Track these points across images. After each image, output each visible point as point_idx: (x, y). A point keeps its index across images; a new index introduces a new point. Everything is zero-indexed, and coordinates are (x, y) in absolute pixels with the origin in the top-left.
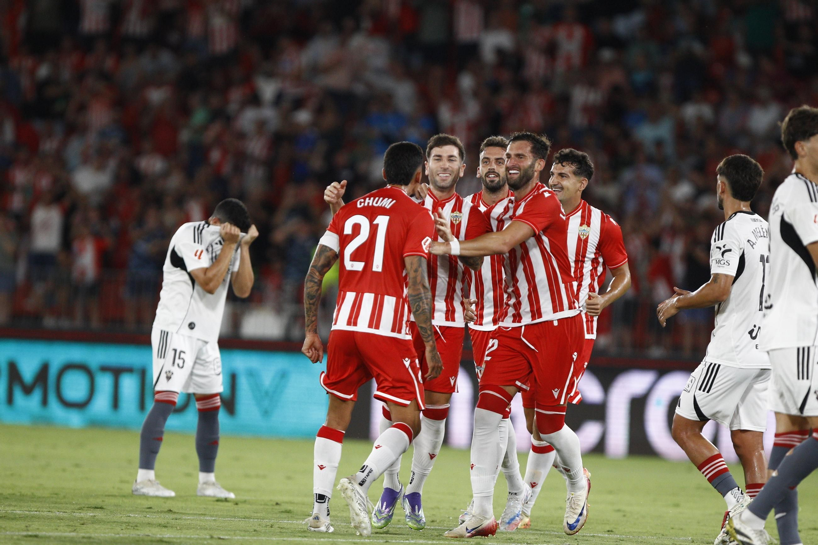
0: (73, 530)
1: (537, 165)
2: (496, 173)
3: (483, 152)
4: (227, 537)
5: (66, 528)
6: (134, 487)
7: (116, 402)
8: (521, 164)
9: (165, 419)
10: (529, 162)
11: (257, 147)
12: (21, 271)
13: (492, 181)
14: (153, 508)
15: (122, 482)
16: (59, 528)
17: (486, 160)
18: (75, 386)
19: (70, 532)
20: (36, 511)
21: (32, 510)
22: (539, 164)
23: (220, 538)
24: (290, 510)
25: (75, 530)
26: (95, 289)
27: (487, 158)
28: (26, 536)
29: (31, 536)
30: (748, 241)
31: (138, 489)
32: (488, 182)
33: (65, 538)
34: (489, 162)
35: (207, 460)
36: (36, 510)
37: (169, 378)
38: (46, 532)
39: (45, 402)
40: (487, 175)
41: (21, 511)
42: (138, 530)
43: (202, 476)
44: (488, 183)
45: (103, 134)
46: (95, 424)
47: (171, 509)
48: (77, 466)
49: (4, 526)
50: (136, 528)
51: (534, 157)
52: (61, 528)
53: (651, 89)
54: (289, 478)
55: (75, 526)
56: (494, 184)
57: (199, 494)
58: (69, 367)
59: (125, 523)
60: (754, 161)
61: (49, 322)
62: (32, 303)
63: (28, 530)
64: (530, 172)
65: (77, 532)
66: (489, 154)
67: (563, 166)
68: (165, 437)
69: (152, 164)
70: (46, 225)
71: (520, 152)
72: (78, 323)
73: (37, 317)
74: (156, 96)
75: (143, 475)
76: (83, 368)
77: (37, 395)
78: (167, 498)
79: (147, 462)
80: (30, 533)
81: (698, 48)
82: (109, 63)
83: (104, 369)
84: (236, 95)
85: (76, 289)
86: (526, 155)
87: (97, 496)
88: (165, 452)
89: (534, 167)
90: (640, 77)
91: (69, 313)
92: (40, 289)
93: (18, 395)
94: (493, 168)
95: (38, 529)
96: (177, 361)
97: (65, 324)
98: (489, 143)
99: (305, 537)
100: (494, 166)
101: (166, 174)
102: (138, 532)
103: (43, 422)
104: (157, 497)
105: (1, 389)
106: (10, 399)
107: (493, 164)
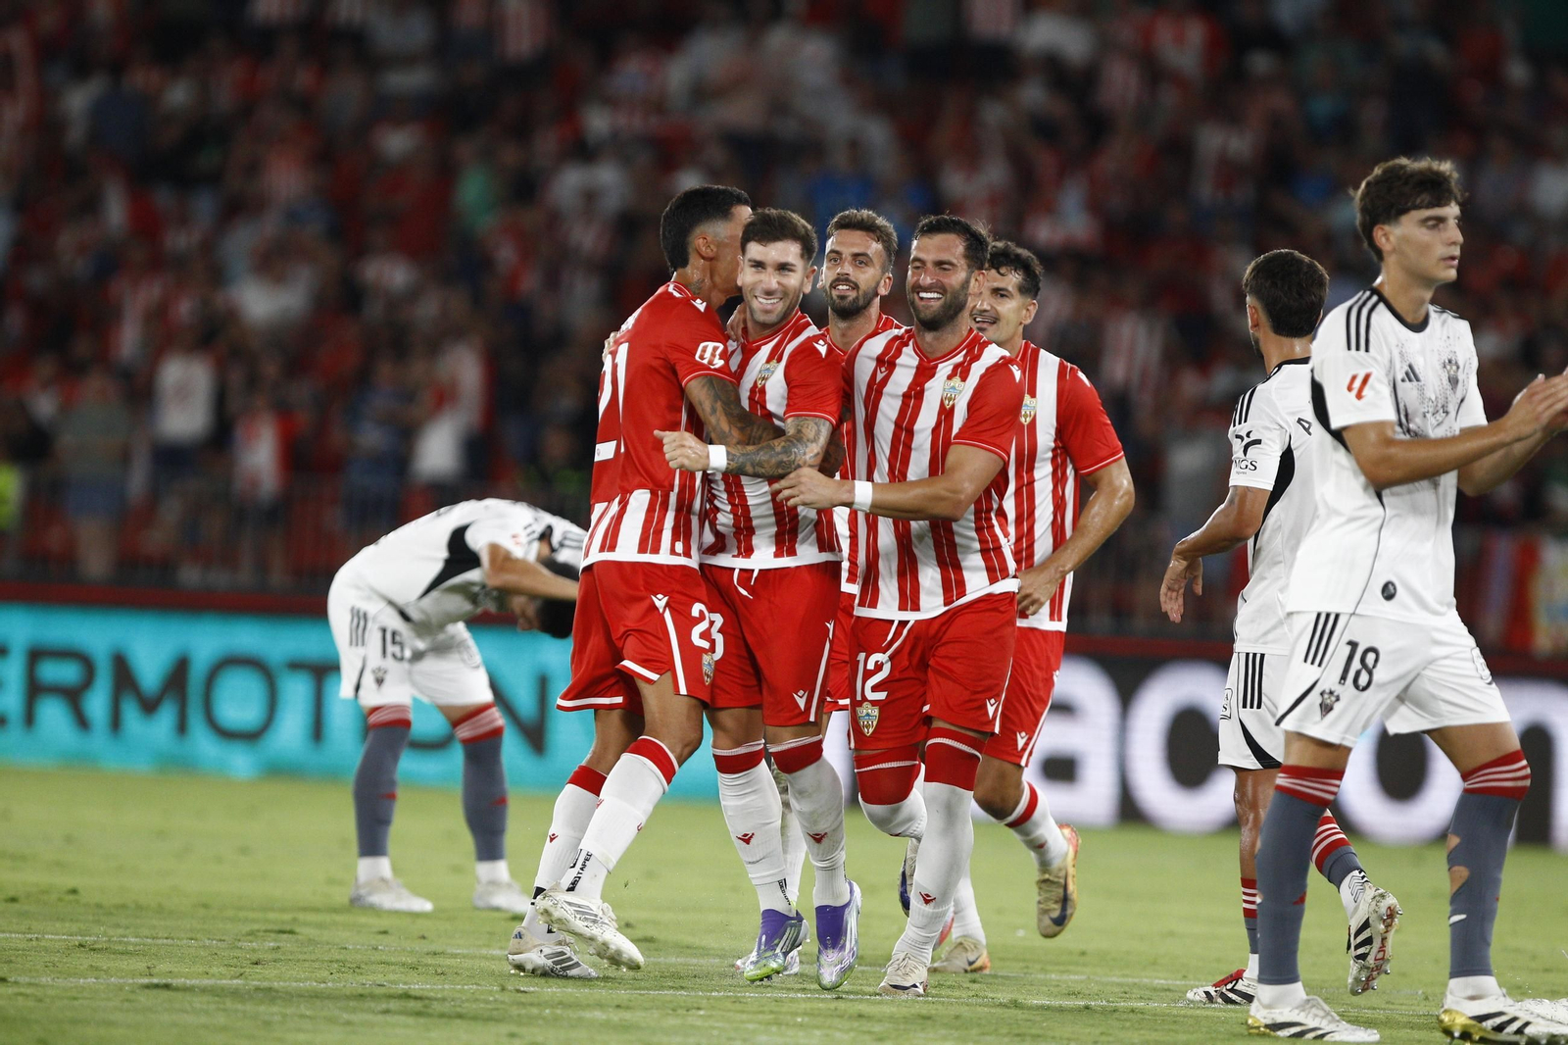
0: (238, 974)
1: (973, 281)
2: (851, 281)
3: (832, 239)
4: (532, 989)
5: (223, 970)
6: (354, 892)
7: (318, 730)
8: (947, 280)
9: (396, 758)
10: (960, 276)
11: (587, 238)
12: (138, 480)
13: (842, 298)
14: (391, 931)
15: (331, 882)
16: (211, 971)
17: (833, 255)
18: (239, 701)
19: (232, 978)
20: (167, 938)
21: (160, 935)
23: (518, 991)
24: (653, 937)
25: (241, 975)
26: (279, 513)
28: (148, 987)
29: (157, 986)
30: (1299, 420)
31: (361, 896)
32: (835, 297)
33: (223, 989)
34: (841, 259)
35: (488, 839)
36: (166, 935)
37: (380, 681)
38: (186, 978)
39: (182, 727)
40: (834, 285)
41: (137, 937)
42: (361, 974)
43: (484, 870)
44: (835, 301)
45: (292, 216)
46: (279, 771)
47: (426, 935)
48: (244, 851)
49: (105, 968)
50: (357, 970)
51: (969, 266)
52: (214, 970)
53: (1343, 130)
55: (242, 967)
56: (846, 303)
57: (481, 904)
58: (232, 661)
59: (338, 961)
60: (1306, 259)
61: (190, 575)
62: (158, 538)
63: (151, 975)
64: (962, 297)
65: (246, 978)
66: (843, 243)
67: (1002, 275)
68: (400, 793)
69: (390, 274)
70: (183, 392)
71: (944, 257)
72: (245, 577)
73: (165, 566)
74: (397, 142)
75: (368, 868)
76: (254, 663)
77: (166, 716)
78: (416, 915)
79: (372, 842)
80: (155, 981)
81: (1435, 52)
82: (303, 79)
83: (296, 666)
84: (547, 142)
85: (241, 512)
86: (955, 261)
87: (283, 910)
88: (404, 823)
89: (968, 287)
90: (1323, 107)
92: (171, 511)
93: (131, 712)
94: (846, 271)
95: (171, 972)
96: (390, 648)
97: (220, 579)
98: (843, 222)
99: (682, 988)
100: (848, 268)
101: (413, 295)
102: (362, 979)
103: (177, 766)
104: (397, 913)
105: (97, 704)
106: (116, 723)
107: (846, 264)
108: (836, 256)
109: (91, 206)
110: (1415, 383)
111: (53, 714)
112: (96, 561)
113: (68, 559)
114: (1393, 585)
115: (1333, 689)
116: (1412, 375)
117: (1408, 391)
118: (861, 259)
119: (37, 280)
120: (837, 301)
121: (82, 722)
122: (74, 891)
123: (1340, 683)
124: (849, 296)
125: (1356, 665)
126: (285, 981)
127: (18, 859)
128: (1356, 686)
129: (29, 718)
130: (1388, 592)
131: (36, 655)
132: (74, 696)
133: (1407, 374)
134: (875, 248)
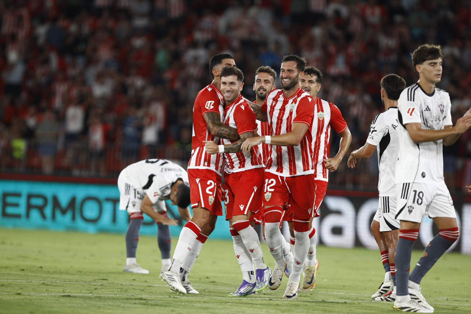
0: (90, 292)
1: (300, 75)
2: (264, 88)
3: (257, 75)
4: (178, 297)
5: (86, 291)
6: (125, 268)
7: (114, 219)
8: (291, 75)
9: (139, 228)
10: (296, 74)
12: (60, 145)
13: (262, 94)
14: (136, 279)
15: (118, 264)
16: (82, 291)
17: (258, 80)
18: (91, 210)
19: (88, 293)
20: (69, 282)
22: (301, 74)
23: (174, 297)
24: (215, 281)
25: (91, 292)
26: (103, 154)
27: (260, 80)
28: (63, 296)
29: (66, 296)
30: (392, 125)
31: (127, 269)
32: (259, 94)
33: (86, 297)
34: (261, 81)
35: (165, 251)
37: (134, 205)
38: (75, 294)
39: (74, 218)
40: (259, 90)
41: (60, 281)
43: (164, 261)
46: (103, 231)
47: (147, 281)
48: (92, 255)
49: (50, 290)
50: (126, 291)
51: (298, 71)
52: (83, 291)
54: (214, 263)
55: (91, 290)
58: (89, 198)
59: (120, 288)
61: (76, 173)
62: (66, 161)
63: (64, 293)
64: (296, 80)
65: (93, 294)
66: (260, 77)
67: (311, 76)
70: (74, 117)
71: (290, 68)
72: (93, 173)
73: (68, 170)
74: (138, 42)
75: (130, 261)
76: (95, 199)
77: (69, 215)
78: (144, 274)
79: (131, 253)
80: (65, 294)
81: (450, 15)
82: (110, 23)
83: (108, 200)
84: (183, 42)
85: (91, 154)
86: (293, 69)
87: (104, 273)
89: (298, 77)
91: (87, 167)
92: (70, 154)
93: (58, 214)
94: (262, 86)
95: (70, 292)
96: (137, 195)
97: (85, 174)
98: (261, 70)
100: (263, 84)
101: (143, 88)
102: (127, 294)
103: (71, 229)
104: (138, 274)
105: (48, 211)
106: (54, 217)
107: (262, 83)
108: (259, 81)
109: (46, 61)
110: (429, 111)
111: (35, 214)
112: (48, 168)
113: (39, 167)
114: (424, 173)
115: (411, 205)
116: (428, 109)
117: (427, 114)
118: (266, 81)
119: (30, 84)
120: (260, 95)
121: (44, 216)
122: (41, 267)
123: (413, 203)
124: (263, 93)
125: (417, 197)
126: (104, 294)
127: (25, 257)
128: (418, 204)
129: (28, 215)
130: (423, 175)
131: (30, 196)
132: (41, 209)
133: (426, 109)
134: (270, 78)
